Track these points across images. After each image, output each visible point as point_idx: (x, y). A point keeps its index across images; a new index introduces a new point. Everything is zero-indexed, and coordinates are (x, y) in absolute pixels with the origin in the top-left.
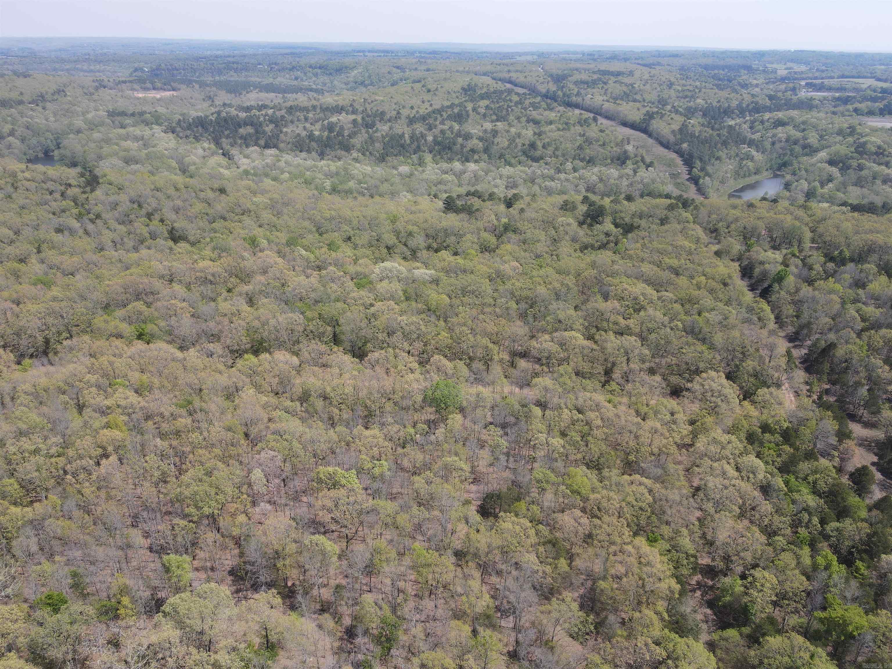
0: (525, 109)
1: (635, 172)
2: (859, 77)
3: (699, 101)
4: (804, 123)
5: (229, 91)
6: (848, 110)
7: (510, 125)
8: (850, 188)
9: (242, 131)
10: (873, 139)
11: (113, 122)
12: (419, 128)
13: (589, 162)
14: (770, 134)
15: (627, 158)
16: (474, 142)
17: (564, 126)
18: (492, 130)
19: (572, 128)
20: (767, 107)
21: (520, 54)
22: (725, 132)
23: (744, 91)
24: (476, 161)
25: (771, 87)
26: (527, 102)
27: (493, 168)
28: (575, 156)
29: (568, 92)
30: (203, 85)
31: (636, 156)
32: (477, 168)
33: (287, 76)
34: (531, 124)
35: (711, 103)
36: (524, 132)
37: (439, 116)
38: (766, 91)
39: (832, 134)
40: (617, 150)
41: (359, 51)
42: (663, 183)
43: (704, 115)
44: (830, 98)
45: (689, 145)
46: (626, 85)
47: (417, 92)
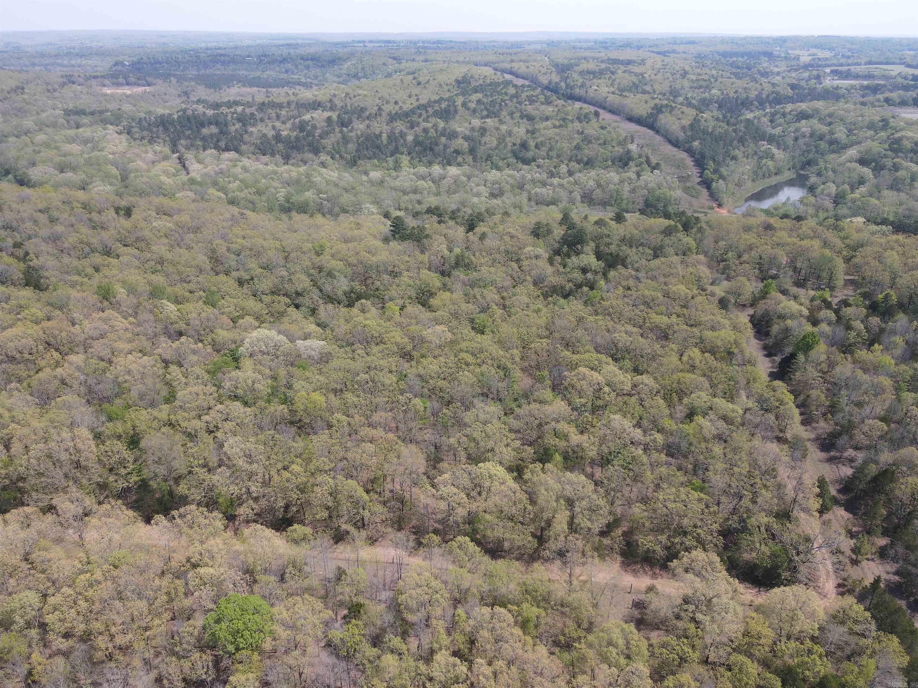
0: (520, 103)
1: (638, 175)
2: (887, 63)
3: (714, 91)
4: (830, 115)
5: (209, 86)
6: (879, 100)
7: (501, 122)
8: (886, 193)
9: (205, 131)
10: (910, 134)
11: (68, 122)
12: (400, 126)
13: (587, 164)
14: (792, 129)
15: (630, 159)
16: (461, 143)
17: (561, 122)
18: (481, 128)
19: (570, 125)
20: (789, 97)
21: (529, 43)
22: (742, 127)
23: (764, 80)
24: (459, 165)
25: (794, 75)
26: (524, 95)
27: (476, 173)
28: (572, 157)
29: (572, 84)
30: (180, 79)
31: (640, 156)
32: (458, 172)
33: (277, 69)
34: (525, 120)
35: (727, 94)
36: (516, 129)
37: (424, 112)
38: (788, 80)
39: (862, 128)
40: (619, 150)
41: (359, 42)
42: (670, 188)
43: (720, 107)
44: (858, 86)
45: (701, 144)
46: (636, 75)
47: (405, 85)
